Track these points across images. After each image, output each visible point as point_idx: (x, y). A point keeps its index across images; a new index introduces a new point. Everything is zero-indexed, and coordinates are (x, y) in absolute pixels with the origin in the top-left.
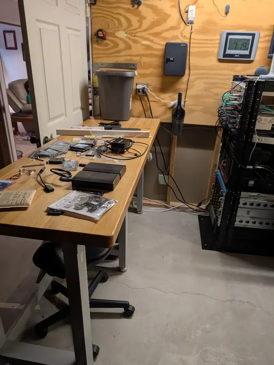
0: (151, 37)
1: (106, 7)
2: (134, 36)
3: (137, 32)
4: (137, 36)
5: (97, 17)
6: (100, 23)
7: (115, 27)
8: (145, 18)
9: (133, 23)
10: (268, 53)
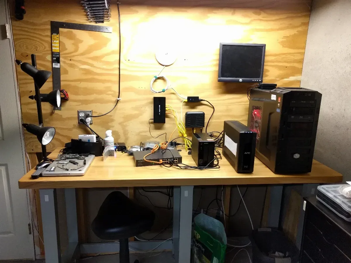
0: (90, 61)
1: (32, 29)
2: (70, 60)
3: (73, 56)
4: (74, 60)
5: (20, 39)
6: (25, 45)
7: (45, 50)
8: (81, 41)
9: (67, 46)
10: (217, 77)
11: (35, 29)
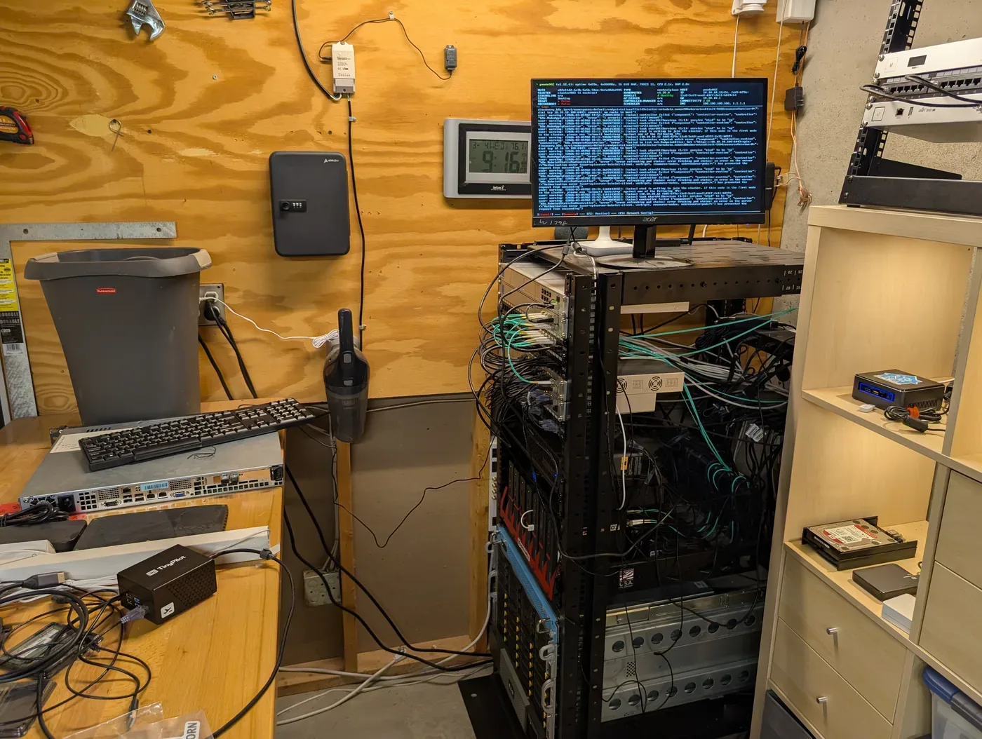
0: (213, 137)
1: (18, 34)
2: (149, 132)
3: (158, 119)
4: (160, 133)
7: (66, 100)
8: (181, 74)
9: (137, 91)
11: (33, 35)
